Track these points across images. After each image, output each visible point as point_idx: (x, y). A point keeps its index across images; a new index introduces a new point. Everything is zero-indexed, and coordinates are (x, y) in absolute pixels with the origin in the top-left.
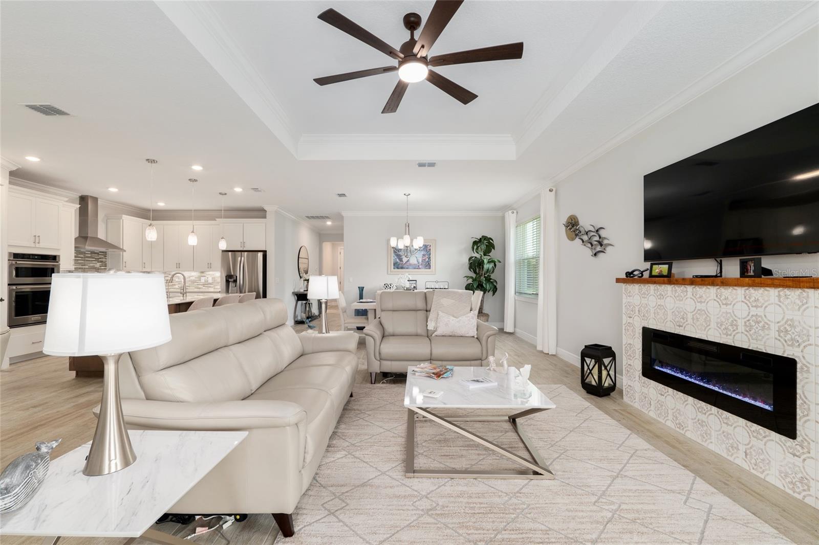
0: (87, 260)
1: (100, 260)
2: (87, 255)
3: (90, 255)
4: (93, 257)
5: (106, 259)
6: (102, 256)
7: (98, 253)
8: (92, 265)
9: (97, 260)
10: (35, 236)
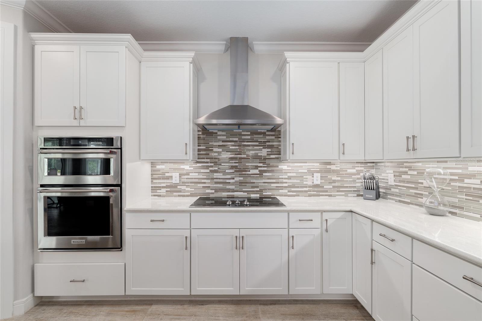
0: (244, 146)
1: (267, 143)
2: (243, 137)
3: (249, 137)
4: (255, 139)
5: (280, 141)
6: (273, 137)
7: (264, 134)
8: (251, 152)
9: (264, 145)
10: (75, 108)
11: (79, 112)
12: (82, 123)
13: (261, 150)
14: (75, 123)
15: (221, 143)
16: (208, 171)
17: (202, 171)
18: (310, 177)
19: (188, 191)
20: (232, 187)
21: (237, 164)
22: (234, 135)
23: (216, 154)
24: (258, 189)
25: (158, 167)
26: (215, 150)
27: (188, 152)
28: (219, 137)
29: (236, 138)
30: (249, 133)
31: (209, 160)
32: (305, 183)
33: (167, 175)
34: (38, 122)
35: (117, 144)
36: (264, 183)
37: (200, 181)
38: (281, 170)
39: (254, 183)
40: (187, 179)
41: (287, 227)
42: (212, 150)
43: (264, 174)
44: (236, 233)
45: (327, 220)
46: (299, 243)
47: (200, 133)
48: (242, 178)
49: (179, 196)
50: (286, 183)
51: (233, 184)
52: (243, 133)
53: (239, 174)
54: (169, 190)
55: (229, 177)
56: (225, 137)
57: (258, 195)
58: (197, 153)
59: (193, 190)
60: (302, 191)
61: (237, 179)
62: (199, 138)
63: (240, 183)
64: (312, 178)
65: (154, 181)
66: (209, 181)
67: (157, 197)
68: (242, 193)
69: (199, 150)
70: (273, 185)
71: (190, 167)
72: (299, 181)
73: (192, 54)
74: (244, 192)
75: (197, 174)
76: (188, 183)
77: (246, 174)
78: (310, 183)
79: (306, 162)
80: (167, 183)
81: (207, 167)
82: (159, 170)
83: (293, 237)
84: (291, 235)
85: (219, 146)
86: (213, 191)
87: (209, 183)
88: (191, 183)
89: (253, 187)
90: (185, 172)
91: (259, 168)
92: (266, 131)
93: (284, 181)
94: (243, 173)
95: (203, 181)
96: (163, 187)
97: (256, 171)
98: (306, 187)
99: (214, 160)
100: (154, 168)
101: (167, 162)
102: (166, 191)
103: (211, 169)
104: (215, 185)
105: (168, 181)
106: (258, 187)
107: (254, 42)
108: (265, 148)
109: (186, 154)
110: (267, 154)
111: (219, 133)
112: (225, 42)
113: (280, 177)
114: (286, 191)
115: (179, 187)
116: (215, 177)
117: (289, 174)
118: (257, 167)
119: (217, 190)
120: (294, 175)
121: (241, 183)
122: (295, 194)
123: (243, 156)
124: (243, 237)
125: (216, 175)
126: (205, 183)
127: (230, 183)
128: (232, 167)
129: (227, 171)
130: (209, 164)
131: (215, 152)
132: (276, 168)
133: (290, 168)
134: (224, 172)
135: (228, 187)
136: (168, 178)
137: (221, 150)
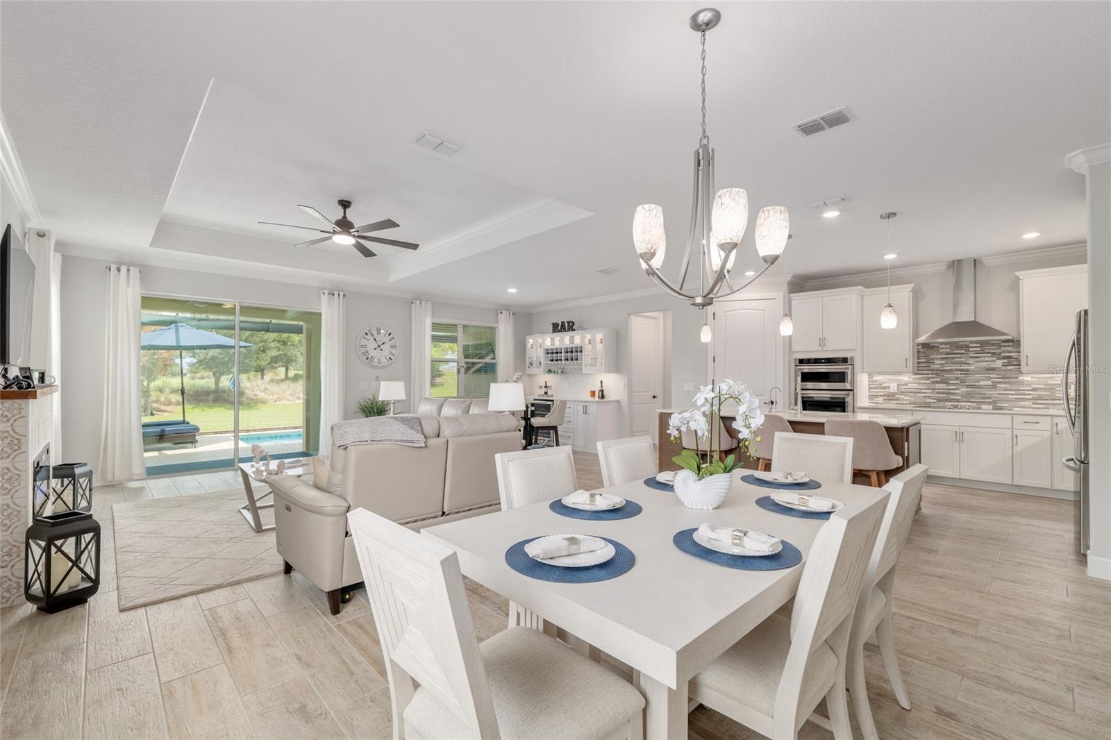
0: (972, 357)
1: (1003, 354)
2: (971, 349)
3: (979, 349)
5: (1019, 352)
6: (1011, 348)
7: (998, 344)
8: (981, 364)
9: (998, 356)
10: (820, 339)
11: (822, 342)
12: (824, 348)
13: (995, 361)
14: (820, 349)
15: (944, 356)
16: (929, 382)
17: (922, 382)
19: (907, 400)
20: (959, 398)
21: (963, 376)
23: (939, 366)
24: (991, 400)
25: (875, 378)
26: (936, 362)
27: (907, 365)
28: (941, 350)
29: (963, 350)
30: (979, 345)
31: (929, 372)
32: (1057, 395)
33: (884, 385)
34: (795, 350)
35: (850, 362)
36: (999, 394)
37: (919, 391)
38: (1022, 383)
39: (986, 394)
40: (905, 388)
41: (1010, 427)
42: (934, 362)
43: (998, 385)
44: (957, 429)
45: (1057, 424)
46: (1023, 443)
47: (920, 347)
48: (970, 389)
49: (897, 404)
50: (1030, 394)
52: (970, 345)
53: (966, 385)
54: (886, 398)
55: (954, 387)
56: (948, 350)
57: (991, 407)
58: (916, 365)
59: (913, 399)
61: (964, 390)
62: (918, 352)
65: (872, 390)
66: (930, 391)
67: (874, 404)
68: (970, 404)
69: (918, 363)
70: (1010, 396)
71: (909, 378)
73: (912, 285)
74: (972, 402)
75: (917, 385)
76: (907, 392)
77: (974, 385)
80: (884, 392)
81: (929, 378)
82: (876, 381)
83: (1016, 436)
84: (1014, 435)
85: (942, 358)
86: (935, 401)
87: (930, 393)
88: (910, 392)
89: (983, 398)
90: (903, 383)
91: (992, 380)
92: (1001, 342)
93: (1027, 392)
95: (923, 391)
96: (881, 396)
97: (989, 383)
99: (935, 372)
100: (871, 379)
101: (885, 374)
102: (884, 399)
103: (932, 380)
104: (937, 395)
105: (886, 391)
106: (991, 398)
107: (982, 259)
108: (1000, 359)
109: (906, 367)
110: (1003, 365)
111: (940, 346)
113: (1020, 388)
114: (1030, 403)
116: (937, 388)
117: (1033, 386)
118: (989, 379)
120: (1042, 386)
121: (968, 394)
123: (969, 368)
124: (962, 433)
125: (937, 386)
126: (925, 393)
127: (954, 393)
128: (957, 379)
129: (951, 382)
130: (930, 376)
131: (938, 364)
132: (1016, 380)
133: (1035, 380)
134: (947, 383)
135: (952, 397)
136: (885, 388)
137: (944, 362)
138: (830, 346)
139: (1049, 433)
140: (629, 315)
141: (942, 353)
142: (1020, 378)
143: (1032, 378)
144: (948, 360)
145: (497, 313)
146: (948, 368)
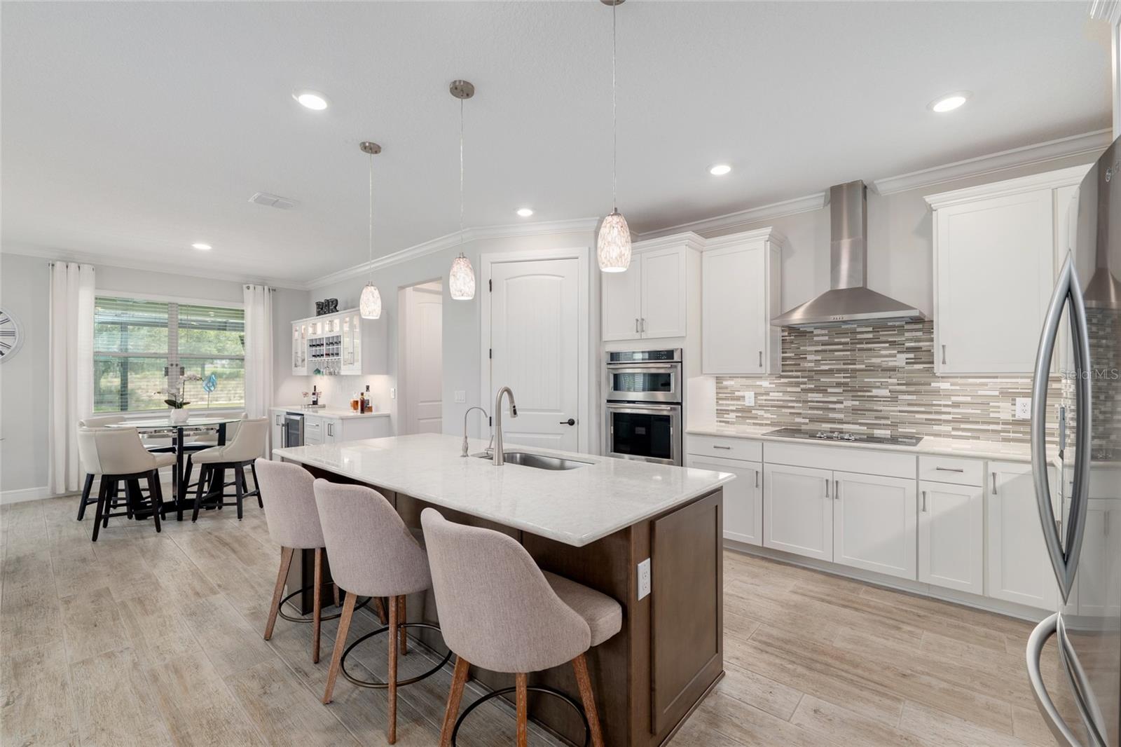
0: (860, 350)
1: (907, 344)
2: (859, 336)
3: (870, 336)
4: (883, 339)
5: (931, 340)
6: (919, 334)
7: (900, 327)
8: (874, 360)
9: (899, 347)
10: (637, 320)
11: (640, 325)
12: (644, 336)
13: (895, 356)
14: (637, 336)
15: (820, 348)
16: (799, 390)
17: (789, 389)
18: (1005, 405)
19: (767, 418)
20: (841, 416)
21: (849, 380)
22: (844, 333)
23: (813, 364)
24: (889, 422)
25: (725, 383)
26: (810, 357)
27: (763, 363)
28: (815, 338)
29: (847, 337)
30: (871, 329)
31: (799, 374)
32: (992, 415)
33: (737, 394)
34: (605, 338)
35: (677, 357)
36: (900, 411)
37: (785, 404)
38: (937, 392)
39: (881, 411)
40: (766, 400)
41: (914, 477)
42: (806, 358)
43: (901, 397)
44: (828, 475)
45: (994, 474)
46: (937, 506)
47: (786, 334)
48: (857, 403)
49: (754, 424)
50: (949, 413)
51: (840, 411)
52: (859, 330)
53: (853, 396)
54: (740, 415)
55: (834, 399)
56: (826, 338)
57: (889, 432)
58: (780, 362)
59: (775, 416)
60: (988, 431)
61: (848, 403)
62: (784, 341)
63: (853, 410)
64: (1013, 407)
65: (720, 402)
66: (801, 405)
67: (723, 424)
68: (857, 427)
69: (784, 359)
70: (918, 416)
71: (770, 383)
72: (979, 412)
73: (768, 230)
74: (861, 424)
75: (781, 394)
76: (768, 406)
77: (864, 396)
78: (1005, 415)
79: (997, 377)
80: (737, 405)
81: (798, 384)
82: (727, 388)
83: (924, 493)
84: (921, 491)
85: (816, 351)
86: (807, 421)
87: (799, 408)
88: (772, 406)
89: (877, 418)
90: (762, 391)
91: (890, 387)
92: (904, 323)
93: (944, 409)
94: (859, 394)
95: (790, 404)
96: (732, 411)
97: (885, 392)
98: (998, 423)
99: (806, 374)
100: (720, 385)
101: (738, 377)
102: (737, 417)
103: (802, 386)
104: (810, 412)
105: (739, 403)
106: (888, 418)
107: (875, 182)
108: (903, 352)
109: (761, 365)
110: (907, 363)
111: (816, 332)
112: (824, 194)
113: (934, 402)
114: (950, 428)
115: (753, 412)
116: (809, 399)
117: (954, 398)
118: (886, 385)
119: (812, 420)
120: (969, 399)
121: (855, 410)
122: (969, 434)
123: (857, 367)
124: (837, 482)
125: (811, 396)
126: (793, 407)
127: (835, 409)
128: (838, 385)
129: (830, 390)
130: (801, 380)
131: (811, 361)
132: (927, 388)
133: (958, 388)
134: (824, 391)
135: (831, 415)
136: (738, 398)
137: (819, 358)
138: (651, 332)
139: (980, 491)
140: (402, 288)
141: (817, 343)
142: (933, 384)
143: (951, 385)
144: (828, 355)
145: (242, 287)
146: (826, 368)
